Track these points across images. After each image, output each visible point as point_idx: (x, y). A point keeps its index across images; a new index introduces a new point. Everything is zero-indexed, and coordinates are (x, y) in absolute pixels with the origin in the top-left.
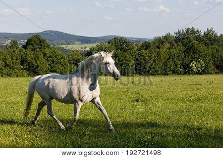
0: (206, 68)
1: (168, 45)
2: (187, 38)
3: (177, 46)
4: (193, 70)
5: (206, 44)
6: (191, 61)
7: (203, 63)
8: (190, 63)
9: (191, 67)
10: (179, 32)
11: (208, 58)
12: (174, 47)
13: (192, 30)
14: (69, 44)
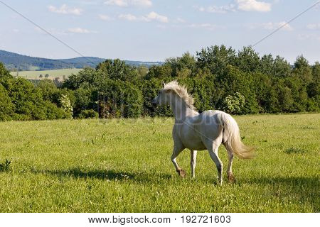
0: (247, 104)
1: (188, 71)
2: (215, 61)
3: (203, 73)
4: (228, 109)
5: (244, 70)
6: (226, 95)
7: (242, 98)
8: (224, 97)
9: (226, 104)
10: (204, 52)
11: (249, 90)
12: (198, 75)
13: (223, 48)
14: (20, 70)
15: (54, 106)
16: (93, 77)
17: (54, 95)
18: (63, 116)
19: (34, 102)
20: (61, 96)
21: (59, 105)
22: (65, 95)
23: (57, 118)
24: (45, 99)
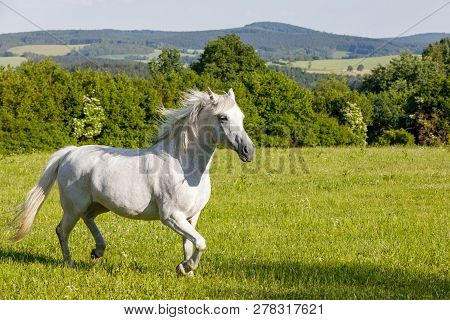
15: (334, 122)
16: (416, 69)
17: (334, 103)
18: (348, 141)
19: (296, 114)
20: (346, 105)
21: (343, 121)
22: (353, 102)
23: (338, 144)
24: (317, 110)
